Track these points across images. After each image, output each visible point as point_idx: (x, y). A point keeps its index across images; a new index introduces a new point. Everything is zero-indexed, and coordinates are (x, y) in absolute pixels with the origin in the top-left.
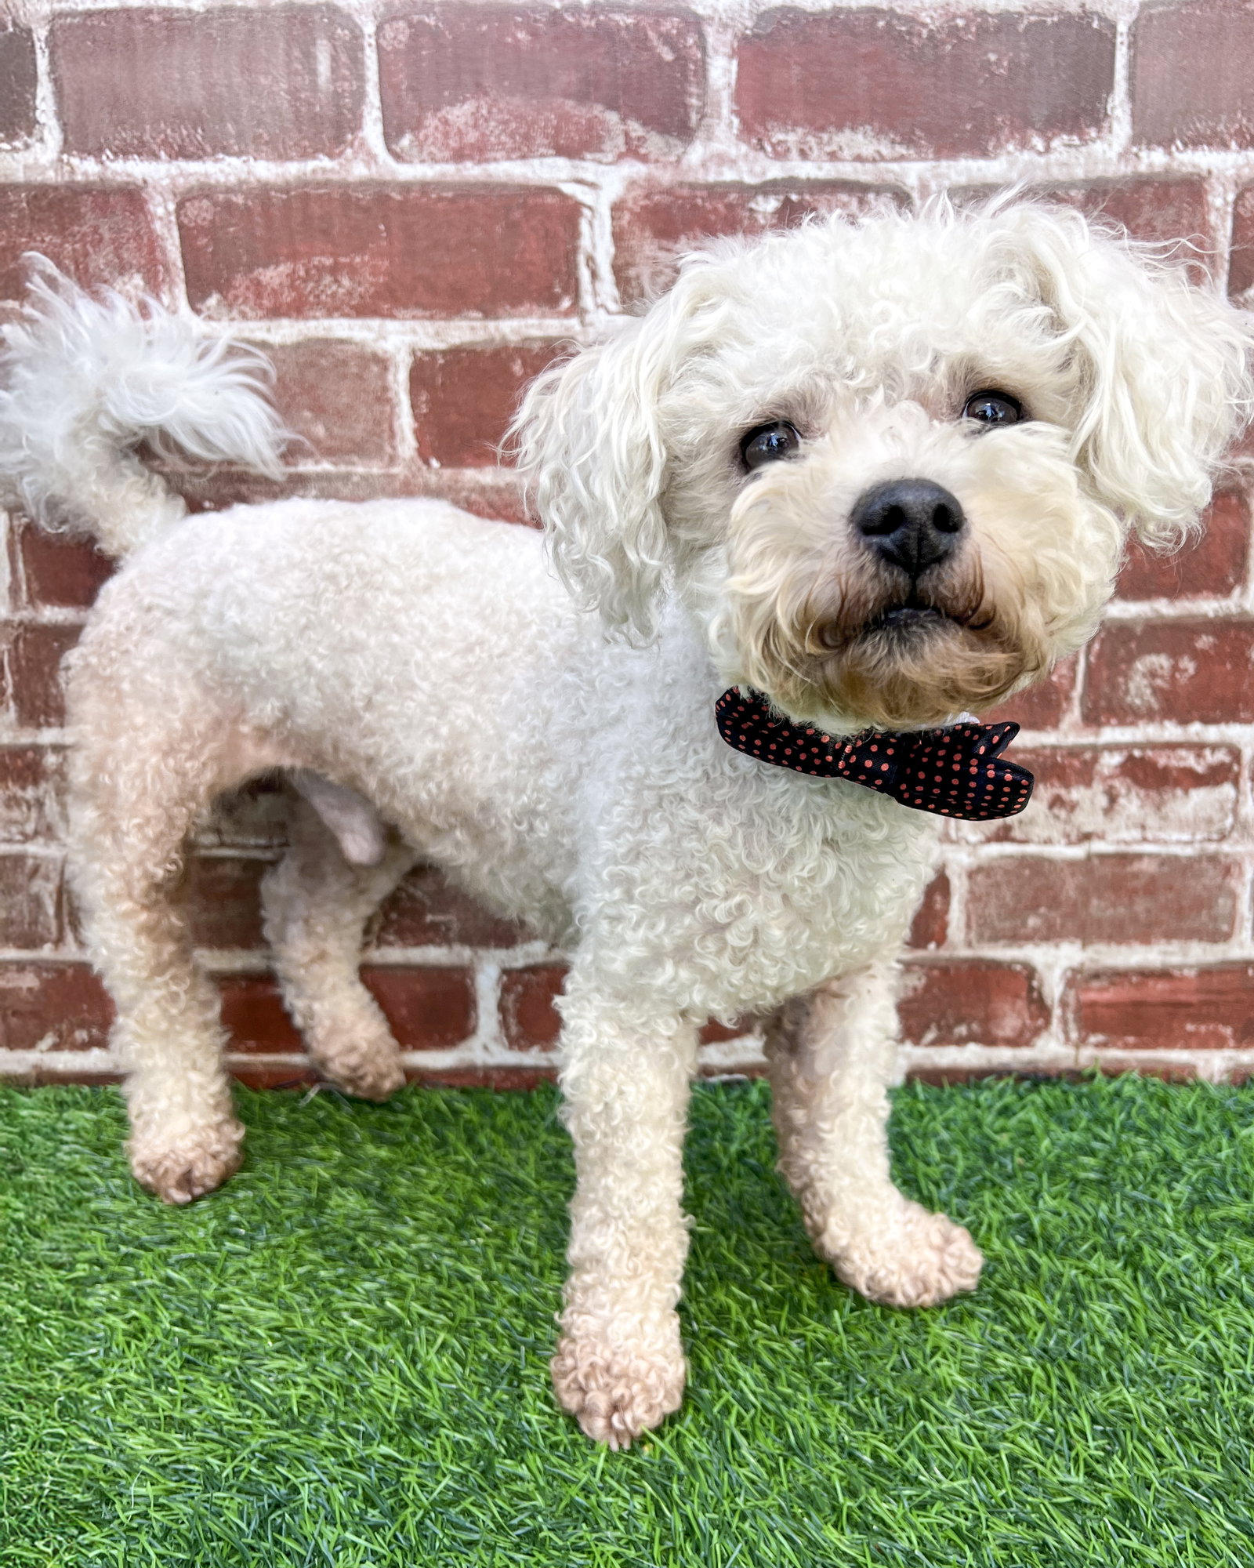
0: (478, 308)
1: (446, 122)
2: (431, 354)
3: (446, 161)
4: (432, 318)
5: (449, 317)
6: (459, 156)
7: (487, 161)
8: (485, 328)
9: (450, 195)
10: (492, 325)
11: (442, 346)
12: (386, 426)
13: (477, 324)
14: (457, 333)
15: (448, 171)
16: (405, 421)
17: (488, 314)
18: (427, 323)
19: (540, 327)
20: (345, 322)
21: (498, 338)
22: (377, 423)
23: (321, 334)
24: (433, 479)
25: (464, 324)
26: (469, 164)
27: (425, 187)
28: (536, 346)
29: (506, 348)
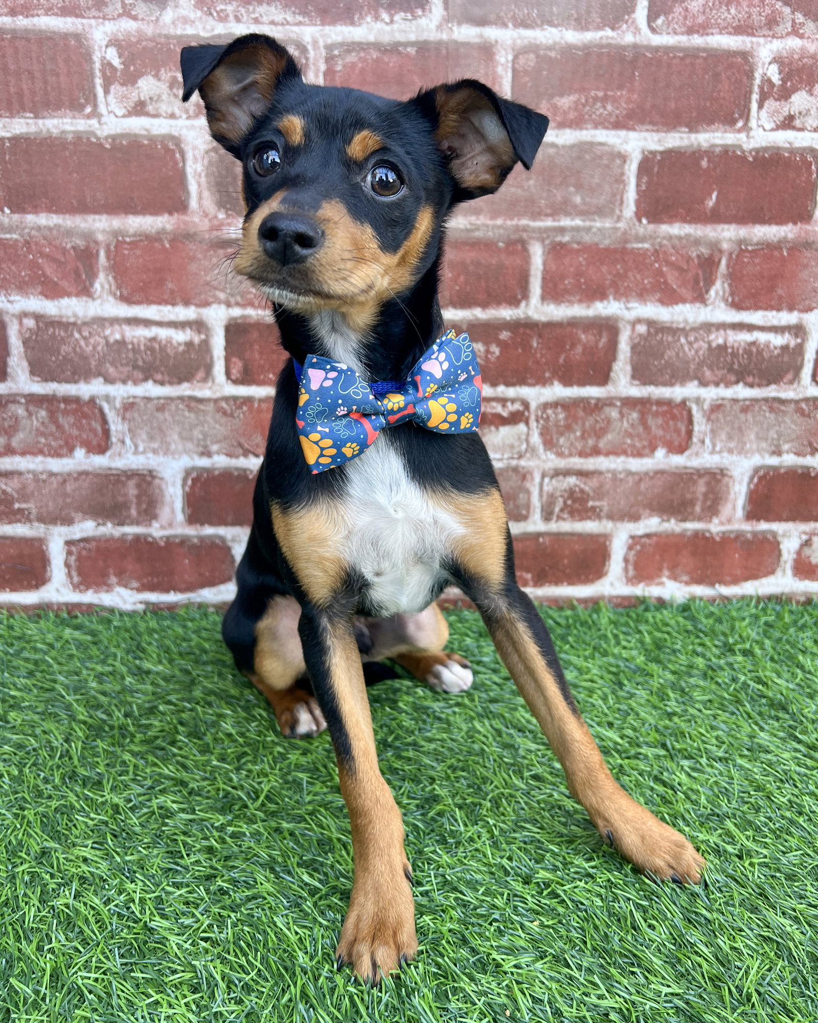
0: (687, 126)
1: (686, 10)
2: (653, 153)
3: (683, 34)
4: (658, 131)
5: (668, 131)
6: (690, 31)
7: (707, 34)
8: (689, 138)
9: (681, 55)
10: (693, 136)
11: (661, 148)
12: (618, 197)
13: (684, 135)
14: (671, 141)
15: (683, 40)
16: (631, 195)
17: (692, 129)
18: (654, 134)
19: (722, 138)
20: (604, 132)
21: (695, 144)
22: (614, 195)
23: (589, 139)
24: (641, 231)
25: (677, 135)
26: (696, 36)
27: (667, 49)
28: (718, 150)
29: (700, 150)
